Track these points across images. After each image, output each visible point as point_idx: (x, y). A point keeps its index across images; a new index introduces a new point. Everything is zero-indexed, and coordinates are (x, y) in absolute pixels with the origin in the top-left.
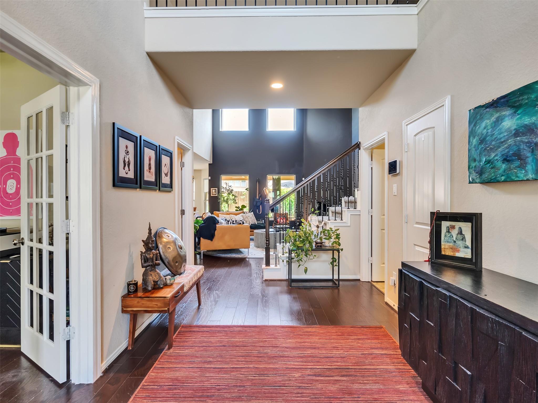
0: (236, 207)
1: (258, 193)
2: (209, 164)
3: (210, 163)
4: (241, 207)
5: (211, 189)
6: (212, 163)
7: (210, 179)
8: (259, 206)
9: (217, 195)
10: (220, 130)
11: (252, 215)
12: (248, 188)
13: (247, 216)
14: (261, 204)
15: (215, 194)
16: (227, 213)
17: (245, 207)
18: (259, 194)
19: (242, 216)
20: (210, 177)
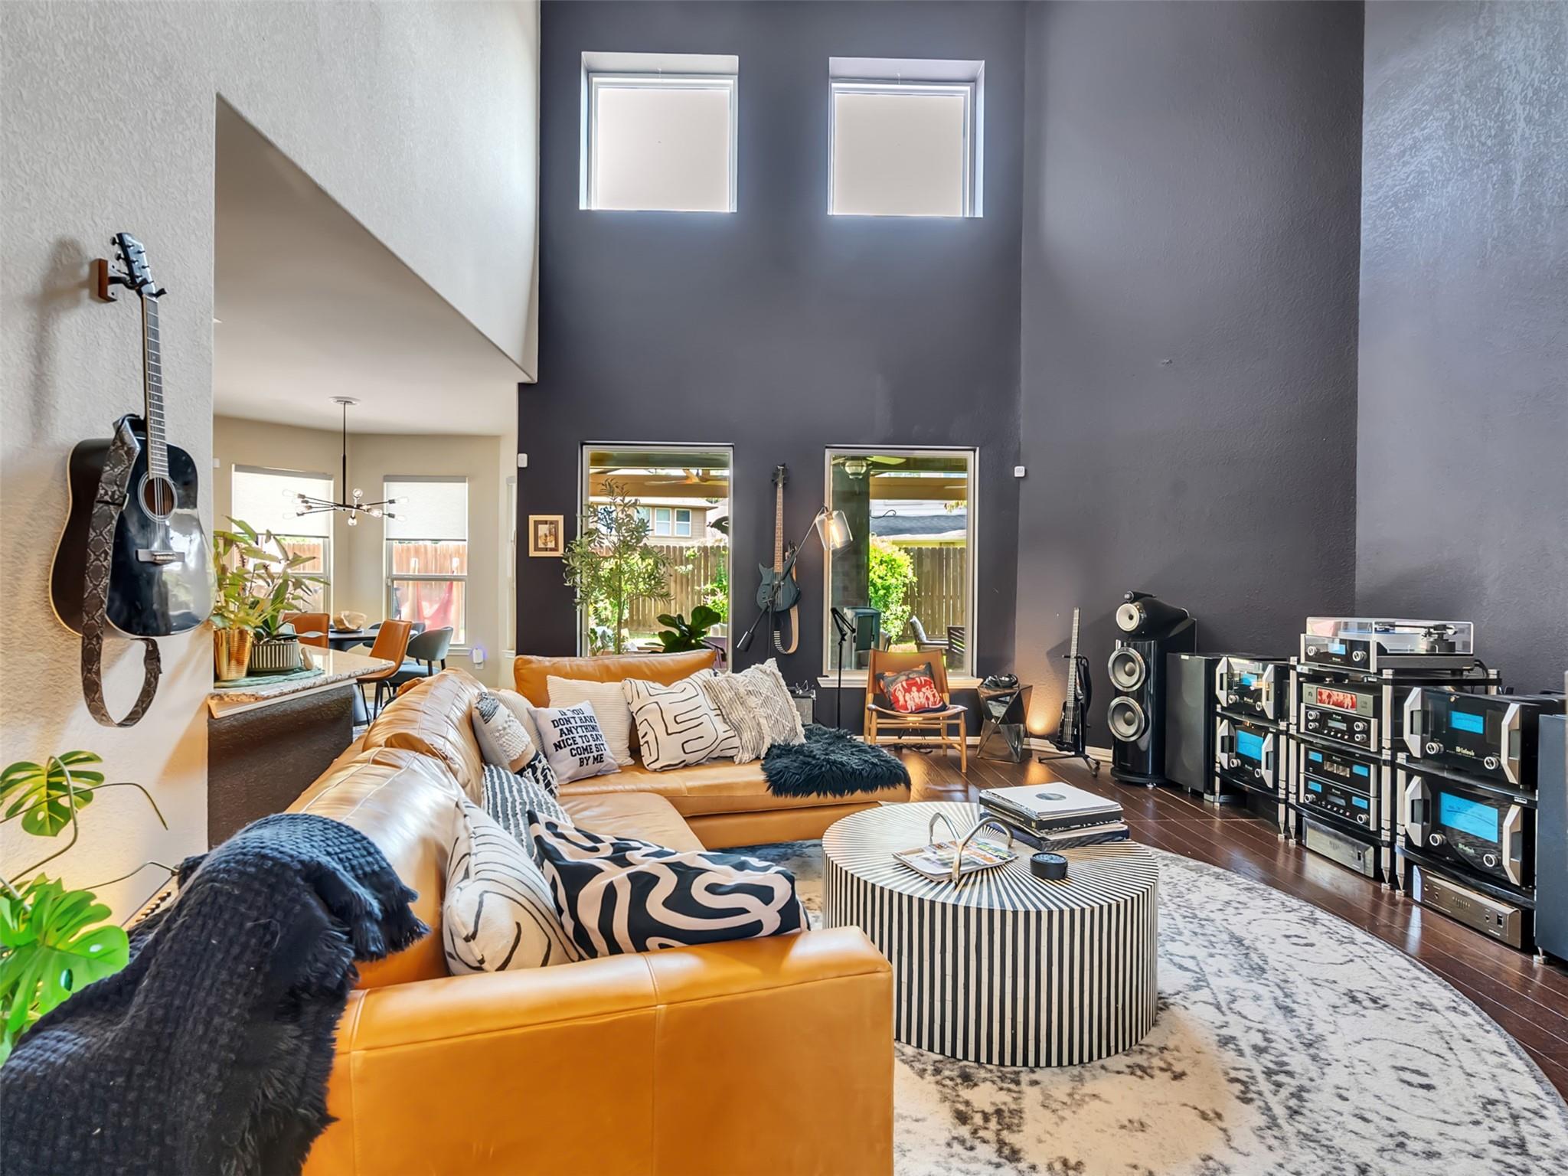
0: (664, 619)
1: (779, 544)
2: (522, 386)
3: (525, 379)
4: (688, 621)
5: (532, 518)
6: (536, 380)
7: (524, 463)
8: (786, 613)
9: (559, 553)
10: (583, 206)
11: (769, 682)
12: (725, 519)
13: (742, 691)
14: (796, 602)
15: (551, 545)
16: (607, 668)
17: (714, 618)
18: (785, 550)
19: (708, 687)
20: (524, 457)
